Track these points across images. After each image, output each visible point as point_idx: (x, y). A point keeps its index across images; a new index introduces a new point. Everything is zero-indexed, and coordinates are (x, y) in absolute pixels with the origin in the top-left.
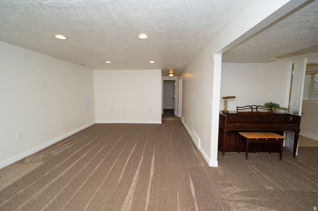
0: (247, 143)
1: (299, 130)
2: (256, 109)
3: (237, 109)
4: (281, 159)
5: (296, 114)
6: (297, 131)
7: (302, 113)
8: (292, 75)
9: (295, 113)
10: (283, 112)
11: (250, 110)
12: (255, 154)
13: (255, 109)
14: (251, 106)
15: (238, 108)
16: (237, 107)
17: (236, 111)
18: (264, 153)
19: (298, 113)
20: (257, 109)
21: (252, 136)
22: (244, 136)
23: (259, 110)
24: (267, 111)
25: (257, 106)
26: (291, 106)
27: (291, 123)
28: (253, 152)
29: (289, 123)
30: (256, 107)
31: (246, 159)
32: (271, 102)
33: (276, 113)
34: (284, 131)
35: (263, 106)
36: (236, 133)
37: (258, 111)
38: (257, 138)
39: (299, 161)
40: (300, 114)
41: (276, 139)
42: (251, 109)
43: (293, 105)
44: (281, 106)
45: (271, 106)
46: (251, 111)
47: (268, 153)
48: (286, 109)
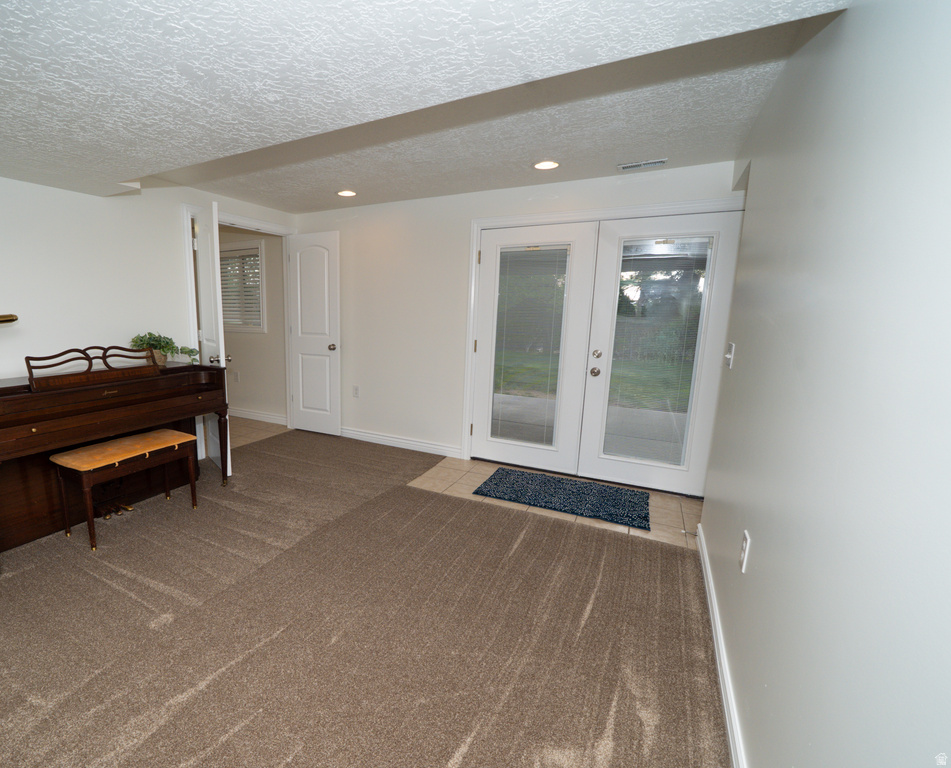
0: (87, 489)
1: (226, 406)
2: (104, 358)
3: (30, 368)
4: (194, 503)
5: (215, 364)
6: (221, 410)
7: (228, 360)
8: (194, 252)
9: (212, 362)
10: (183, 360)
11: (81, 366)
12: (125, 513)
13: (101, 361)
14: (83, 352)
15: (33, 363)
16: (28, 359)
17: (27, 375)
18: (152, 499)
19: (218, 361)
20: (109, 360)
21: (98, 458)
22: (69, 466)
23: (114, 362)
24: (142, 362)
25: (106, 350)
26: (205, 342)
27: (207, 390)
28: (116, 512)
29: (200, 391)
30: (102, 351)
31: (92, 547)
32: (150, 334)
33: (168, 367)
34: (197, 418)
35: (128, 347)
36: (43, 461)
37: (113, 365)
38: (116, 460)
39: (235, 490)
40: (223, 364)
41: (174, 447)
42: (86, 362)
43: (207, 340)
44: (179, 344)
45: (152, 344)
46: (85, 368)
47: (163, 495)
48: (191, 352)
